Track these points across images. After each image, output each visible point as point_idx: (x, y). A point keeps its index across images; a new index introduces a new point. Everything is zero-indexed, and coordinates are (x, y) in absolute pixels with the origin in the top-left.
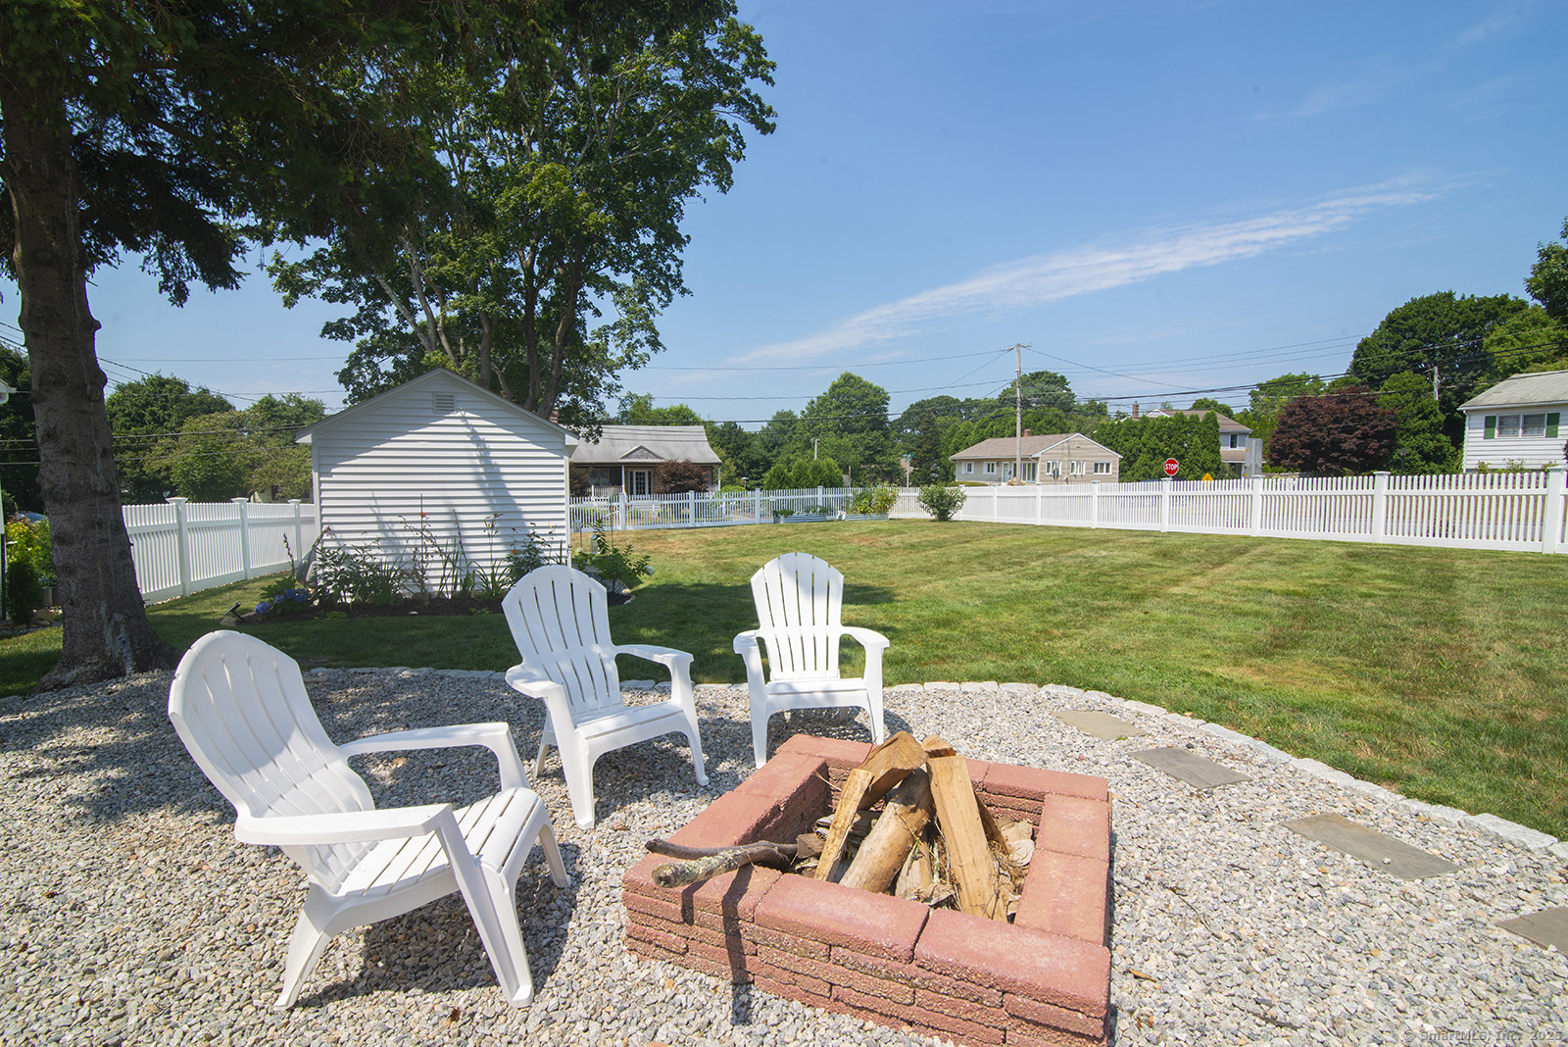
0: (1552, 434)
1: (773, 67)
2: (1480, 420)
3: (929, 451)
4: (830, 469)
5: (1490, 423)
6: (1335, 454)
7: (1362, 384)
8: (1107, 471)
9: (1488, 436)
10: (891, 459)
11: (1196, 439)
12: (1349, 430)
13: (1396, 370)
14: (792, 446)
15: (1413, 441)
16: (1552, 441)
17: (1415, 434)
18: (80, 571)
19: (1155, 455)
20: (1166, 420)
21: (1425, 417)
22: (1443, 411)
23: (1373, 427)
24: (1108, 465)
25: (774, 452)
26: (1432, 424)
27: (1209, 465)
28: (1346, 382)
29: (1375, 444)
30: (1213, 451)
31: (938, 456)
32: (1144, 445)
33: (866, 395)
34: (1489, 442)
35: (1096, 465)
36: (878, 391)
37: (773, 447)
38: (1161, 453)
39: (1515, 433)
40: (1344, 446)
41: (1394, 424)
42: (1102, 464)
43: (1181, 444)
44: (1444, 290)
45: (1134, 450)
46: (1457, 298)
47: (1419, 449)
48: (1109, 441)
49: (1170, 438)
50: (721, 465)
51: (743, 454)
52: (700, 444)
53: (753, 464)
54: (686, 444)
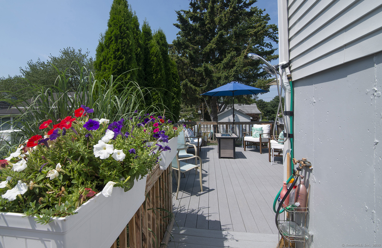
50: (261, 114)
51: (265, 109)
52: (255, 108)
53: (269, 112)
54: (251, 108)
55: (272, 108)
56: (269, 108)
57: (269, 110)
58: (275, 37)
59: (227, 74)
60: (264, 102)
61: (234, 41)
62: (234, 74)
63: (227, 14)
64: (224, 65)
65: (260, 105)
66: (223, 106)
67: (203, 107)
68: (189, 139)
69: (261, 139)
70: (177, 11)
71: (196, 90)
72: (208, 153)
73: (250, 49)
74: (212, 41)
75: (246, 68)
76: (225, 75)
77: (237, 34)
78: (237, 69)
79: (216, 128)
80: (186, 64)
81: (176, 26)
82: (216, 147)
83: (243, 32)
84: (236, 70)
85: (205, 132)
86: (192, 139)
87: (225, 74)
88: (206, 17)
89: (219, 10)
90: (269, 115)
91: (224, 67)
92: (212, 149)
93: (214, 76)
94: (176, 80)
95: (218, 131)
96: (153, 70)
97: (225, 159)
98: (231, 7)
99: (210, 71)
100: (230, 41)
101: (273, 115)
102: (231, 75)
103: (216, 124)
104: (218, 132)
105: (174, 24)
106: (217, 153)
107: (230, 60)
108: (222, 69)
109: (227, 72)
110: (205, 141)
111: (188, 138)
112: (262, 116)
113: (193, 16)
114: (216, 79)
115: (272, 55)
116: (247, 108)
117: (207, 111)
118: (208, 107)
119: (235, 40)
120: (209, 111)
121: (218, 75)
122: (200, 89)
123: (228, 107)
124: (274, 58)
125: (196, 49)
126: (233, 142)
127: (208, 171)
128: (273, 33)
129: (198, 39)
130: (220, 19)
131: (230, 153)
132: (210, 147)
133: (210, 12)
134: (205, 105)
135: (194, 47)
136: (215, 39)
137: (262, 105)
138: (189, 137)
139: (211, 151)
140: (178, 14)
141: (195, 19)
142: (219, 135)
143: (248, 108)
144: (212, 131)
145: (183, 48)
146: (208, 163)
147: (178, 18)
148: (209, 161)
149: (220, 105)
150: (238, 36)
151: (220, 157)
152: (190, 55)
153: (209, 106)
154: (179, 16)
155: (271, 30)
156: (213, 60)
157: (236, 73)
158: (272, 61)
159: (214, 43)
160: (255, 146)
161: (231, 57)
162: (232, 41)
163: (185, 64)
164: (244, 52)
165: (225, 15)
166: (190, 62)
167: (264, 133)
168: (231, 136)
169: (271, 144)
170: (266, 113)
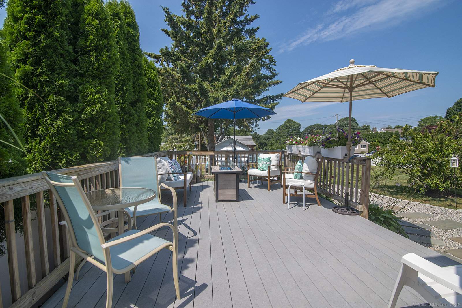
1: (276, 62)
8: (365, 147)
14: (273, 139)
24: (365, 146)
25: (268, 141)
33: (294, 125)
35: (361, 146)
36: (298, 124)
37: (267, 139)
38: (382, 142)
42: (363, 146)
43: (388, 140)
50: (256, 146)
51: (259, 141)
52: (250, 140)
53: (262, 144)
54: (247, 140)
55: (265, 141)
56: (263, 141)
57: (262, 142)
58: (272, 69)
59: (226, 93)
60: (258, 135)
61: (235, 57)
62: (234, 94)
63: (227, 22)
64: (222, 83)
65: (255, 138)
66: (220, 138)
67: (200, 138)
68: (171, 175)
69: (269, 172)
70: (164, 7)
71: (188, 113)
72: (201, 193)
73: (253, 65)
74: (208, 55)
75: (248, 90)
76: (224, 95)
77: (238, 48)
78: (237, 87)
79: (213, 159)
80: (177, 79)
81: (165, 33)
82: (212, 184)
83: (245, 47)
84: (236, 89)
85: (198, 164)
86: (175, 175)
87: (223, 93)
88: (202, 25)
89: (218, 19)
90: (262, 147)
91: (223, 86)
92: (207, 187)
93: (210, 96)
94: (155, 90)
95: (215, 162)
96: (91, 43)
97: (224, 203)
98: (232, 13)
99: (205, 89)
100: (230, 58)
101: (265, 147)
102: (230, 96)
103: (213, 153)
104: (215, 165)
105: (163, 29)
106: (214, 193)
107: (229, 78)
108: (221, 88)
109: (226, 91)
110: (198, 177)
111: (169, 174)
112: (257, 148)
113: (187, 22)
114: (213, 100)
115: (273, 80)
116: (242, 140)
117: (204, 142)
118: (205, 138)
119: (235, 55)
120: (206, 142)
121: (215, 95)
122: (193, 112)
123: (225, 138)
124: (275, 84)
125: (189, 63)
126: (235, 177)
127: (197, 232)
128: (270, 64)
129: (192, 50)
130: (219, 29)
131: (231, 193)
132: (205, 183)
133: (206, 18)
134: (201, 136)
135: (187, 61)
136: (212, 53)
137: (257, 138)
138: (170, 172)
139: (206, 190)
140: (166, 12)
141: (189, 26)
142: (216, 169)
143: (244, 140)
144: (208, 163)
145: (173, 60)
146: (199, 212)
147: (165, 18)
148: (201, 208)
149: (217, 136)
150: (239, 52)
151: (217, 201)
152: (182, 68)
153: (206, 136)
154: (167, 15)
155: (268, 61)
156: (210, 79)
157: (236, 92)
158: (272, 86)
159: (211, 57)
160: (260, 181)
161: (230, 73)
162: (232, 57)
163: (175, 80)
164: (246, 68)
165: (225, 24)
166: (182, 78)
167: (272, 164)
168: (233, 170)
169: (287, 179)
170: (260, 146)
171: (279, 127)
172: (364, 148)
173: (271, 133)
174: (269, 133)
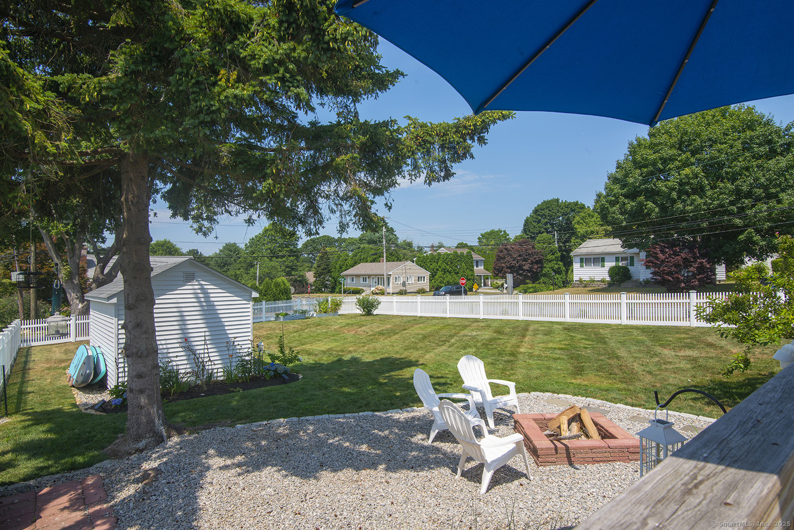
0: (603, 266)
2: (578, 259)
3: (324, 269)
4: (284, 284)
5: (581, 261)
6: (521, 272)
7: (528, 238)
9: (582, 266)
10: (301, 273)
11: (463, 264)
12: (525, 260)
13: (540, 233)
14: (238, 266)
15: (550, 265)
16: (603, 269)
17: (550, 262)
18: (148, 391)
19: (445, 272)
20: (449, 255)
21: (553, 254)
22: (559, 251)
23: (535, 258)
24: (424, 277)
25: (225, 269)
26: (556, 257)
27: (470, 277)
28: (521, 237)
29: (536, 266)
30: (471, 270)
31: (329, 272)
32: (440, 267)
34: (582, 269)
35: (419, 277)
37: (224, 266)
38: (448, 271)
39: (591, 265)
40: (524, 267)
41: (542, 257)
42: (421, 277)
43: (456, 267)
44: (556, 198)
45: (435, 270)
46: (560, 201)
47: (552, 268)
48: (422, 265)
49: (452, 263)
67: (32, 260)
118: (57, 260)
120: (62, 273)
171: (253, 239)
172: (423, 282)
173: (231, 251)
174: (227, 252)
